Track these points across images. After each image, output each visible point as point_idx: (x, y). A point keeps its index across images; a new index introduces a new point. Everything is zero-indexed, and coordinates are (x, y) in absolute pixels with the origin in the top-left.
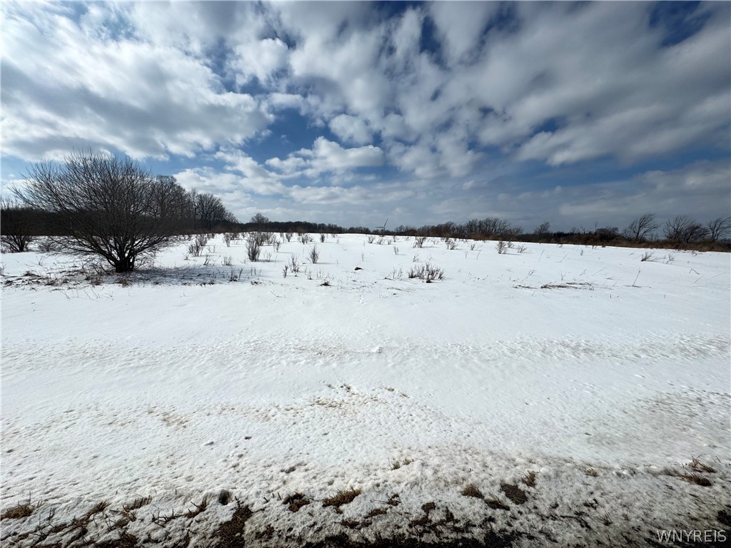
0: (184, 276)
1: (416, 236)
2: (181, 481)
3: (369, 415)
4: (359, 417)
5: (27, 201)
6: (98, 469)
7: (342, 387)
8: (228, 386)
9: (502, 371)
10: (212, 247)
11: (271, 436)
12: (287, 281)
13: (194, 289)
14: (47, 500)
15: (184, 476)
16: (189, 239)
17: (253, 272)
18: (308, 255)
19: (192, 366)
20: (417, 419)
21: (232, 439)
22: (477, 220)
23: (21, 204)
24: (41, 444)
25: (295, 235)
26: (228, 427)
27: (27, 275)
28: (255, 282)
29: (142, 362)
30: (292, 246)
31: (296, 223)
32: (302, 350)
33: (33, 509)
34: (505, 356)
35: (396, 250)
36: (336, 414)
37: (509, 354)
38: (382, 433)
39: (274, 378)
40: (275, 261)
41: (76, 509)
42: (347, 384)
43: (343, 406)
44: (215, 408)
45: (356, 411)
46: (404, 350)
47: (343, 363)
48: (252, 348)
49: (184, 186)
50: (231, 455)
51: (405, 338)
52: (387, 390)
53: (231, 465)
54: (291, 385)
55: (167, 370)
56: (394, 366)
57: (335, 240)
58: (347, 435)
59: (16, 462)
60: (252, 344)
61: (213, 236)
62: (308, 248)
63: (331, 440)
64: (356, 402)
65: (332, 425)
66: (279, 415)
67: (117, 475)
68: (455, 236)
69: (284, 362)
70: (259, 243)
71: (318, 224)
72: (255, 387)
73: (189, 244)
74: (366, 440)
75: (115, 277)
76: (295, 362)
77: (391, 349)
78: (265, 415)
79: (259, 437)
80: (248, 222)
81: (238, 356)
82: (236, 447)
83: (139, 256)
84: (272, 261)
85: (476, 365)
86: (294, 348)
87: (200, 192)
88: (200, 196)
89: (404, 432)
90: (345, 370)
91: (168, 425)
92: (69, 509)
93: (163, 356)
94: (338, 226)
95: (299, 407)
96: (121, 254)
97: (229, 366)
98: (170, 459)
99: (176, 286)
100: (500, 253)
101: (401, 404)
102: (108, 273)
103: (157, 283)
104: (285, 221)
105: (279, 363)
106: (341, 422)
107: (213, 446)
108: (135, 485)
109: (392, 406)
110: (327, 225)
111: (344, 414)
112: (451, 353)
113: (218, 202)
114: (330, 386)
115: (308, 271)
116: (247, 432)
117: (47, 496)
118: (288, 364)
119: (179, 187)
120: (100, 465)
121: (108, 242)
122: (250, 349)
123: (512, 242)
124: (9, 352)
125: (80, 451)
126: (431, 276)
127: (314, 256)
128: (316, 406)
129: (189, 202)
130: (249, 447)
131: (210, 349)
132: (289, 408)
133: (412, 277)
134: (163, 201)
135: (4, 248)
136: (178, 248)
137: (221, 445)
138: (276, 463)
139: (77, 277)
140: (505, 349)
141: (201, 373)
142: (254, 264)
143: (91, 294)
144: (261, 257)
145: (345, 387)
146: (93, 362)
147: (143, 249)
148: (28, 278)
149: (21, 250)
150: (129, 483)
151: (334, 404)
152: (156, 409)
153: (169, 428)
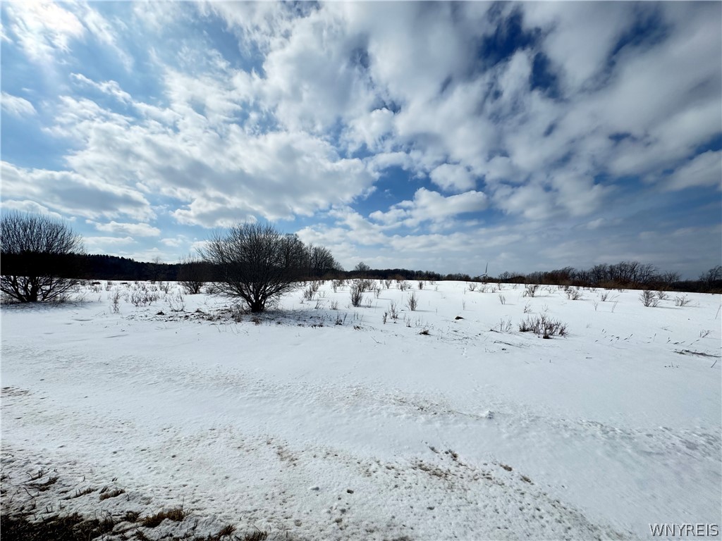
0: (299, 317)
1: (526, 283)
2: (290, 523)
3: (481, 496)
4: (469, 495)
5: (204, 257)
6: (228, 491)
7: (447, 453)
8: (332, 430)
9: (678, 474)
10: (322, 293)
11: (373, 495)
12: (385, 327)
13: (307, 330)
14: (193, 510)
15: (293, 519)
16: (305, 285)
17: (356, 317)
18: (407, 302)
19: (302, 404)
20: (547, 517)
21: (335, 489)
22: (606, 264)
23: (200, 259)
24: (192, 455)
25: (394, 282)
26: (332, 473)
27: (197, 312)
28: (358, 327)
29: (265, 394)
30: (391, 292)
31: (394, 270)
32: (402, 402)
33: (184, 516)
34: (679, 451)
35: (502, 300)
36: (442, 485)
37: (684, 448)
38: (501, 526)
39: (375, 429)
40: (376, 307)
41: (211, 526)
42: (452, 450)
43: (449, 477)
44: (320, 451)
45: (465, 487)
46: (520, 419)
47: (448, 424)
48: (354, 394)
49: (303, 241)
50: (334, 508)
51: (521, 404)
52: (502, 469)
53: (334, 519)
54: (392, 439)
55: (283, 405)
56: (510, 438)
57: (433, 287)
58: (456, 516)
59: (177, 467)
60: (355, 389)
61: (323, 282)
62: (407, 295)
63: (437, 518)
64: (464, 476)
65: (438, 499)
66: (379, 472)
67: (241, 501)
68: (578, 284)
69: (385, 414)
70: (361, 289)
71: (415, 271)
72: (357, 436)
73: (305, 290)
74: (480, 530)
75: (251, 316)
76: (395, 415)
77: (505, 416)
78: (366, 469)
79: (361, 493)
80: (352, 270)
81: (342, 399)
82: (340, 499)
83: (268, 300)
84: (373, 307)
85: (630, 456)
86: (394, 399)
87: (316, 245)
88: (316, 249)
89: (530, 531)
90: (449, 433)
91: (282, 460)
92: (208, 524)
93: (280, 391)
94: (436, 273)
95: (401, 468)
96: (256, 298)
97: (333, 409)
98: (283, 497)
99: (293, 326)
100: (647, 305)
101: (523, 490)
102: (246, 313)
103: (279, 323)
104: (384, 269)
105: (380, 413)
106: (447, 497)
107: (318, 493)
108: (255, 516)
109: (511, 491)
110: (425, 272)
111: (451, 487)
112: (588, 433)
113: (328, 253)
114: (433, 449)
115: (407, 318)
116: (349, 485)
117: (192, 507)
118: (388, 416)
119: (300, 242)
120: (230, 487)
121: (249, 287)
122: (352, 394)
123: (663, 292)
124: (181, 371)
125: (217, 469)
126: (549, 331)
127: (413, 304)
128: (419, 470)
129: (307, 254)
130: (351, 502)
131: (318, 389)
132: (390, 466)
133: (524, 330)
134: (288, 254)
135: (187, 291)
136: (296, 293)
137: (325, 493)
138: (378, 530)
139: (226, 315)
140: (677, 441)
141: (309, 411)
142: (357, 309)
143: (234, 330)
144: (363, 302)
145: (450, 454)
146: (231, 388)
147: (271, 293)
148: (197, 314)
149: (196, 293)
150: (250, 512)
151: (439, 472)
152: (273, 441)
153: (283, 463)
